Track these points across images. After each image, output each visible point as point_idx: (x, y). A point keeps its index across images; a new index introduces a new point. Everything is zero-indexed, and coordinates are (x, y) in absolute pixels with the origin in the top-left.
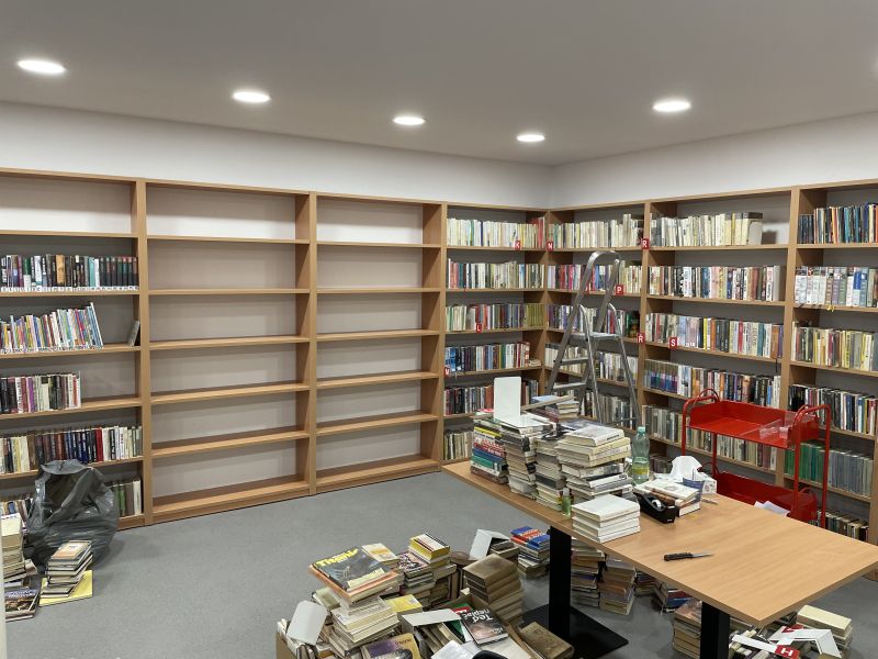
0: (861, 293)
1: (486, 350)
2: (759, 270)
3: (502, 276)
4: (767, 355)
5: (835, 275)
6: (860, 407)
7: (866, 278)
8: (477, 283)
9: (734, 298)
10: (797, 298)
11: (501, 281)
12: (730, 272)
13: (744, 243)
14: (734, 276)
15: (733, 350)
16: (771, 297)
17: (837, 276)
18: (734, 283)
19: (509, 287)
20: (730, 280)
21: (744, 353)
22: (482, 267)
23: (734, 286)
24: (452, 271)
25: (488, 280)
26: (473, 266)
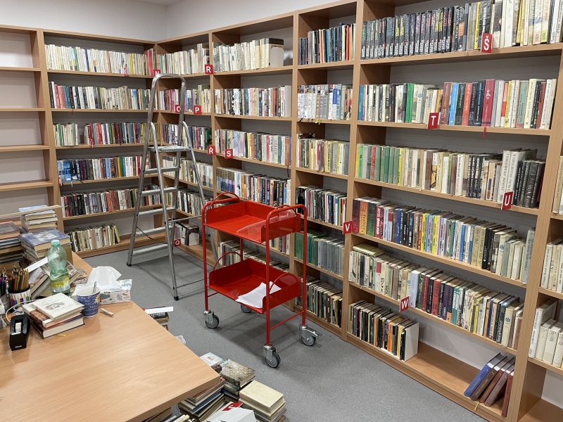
0: (338, 108)
1: (103, 162)
2: (276, 89)
3: (113, 98)
4: (283, 163)
5: (321, 91)
6: (336, 204)
7: (340, 94)
8: (86, 104)
9: (263, 115)
10: (299, 114)
11: (112, 103)
12: (260, 92)
13: (267, 66)
14: (263, 96)
15: (264, 159)
16: (284, 114)
17: (323, 93)
18: (263, 102)
19: (121, 108)
20: (260, 99)
21: (271, 161)
22: (90, 91)
23: (263, 105)
24: (57, 93)
25: (98, 102)
26: (80, 89)
